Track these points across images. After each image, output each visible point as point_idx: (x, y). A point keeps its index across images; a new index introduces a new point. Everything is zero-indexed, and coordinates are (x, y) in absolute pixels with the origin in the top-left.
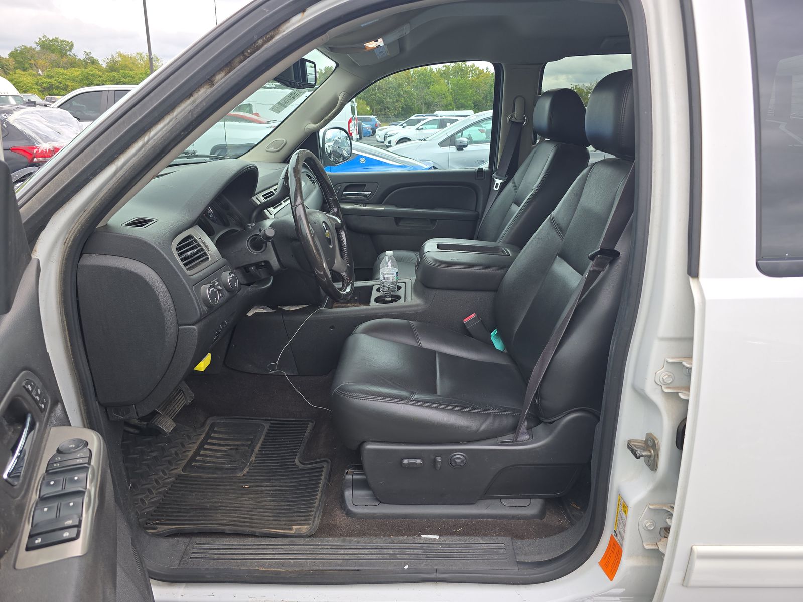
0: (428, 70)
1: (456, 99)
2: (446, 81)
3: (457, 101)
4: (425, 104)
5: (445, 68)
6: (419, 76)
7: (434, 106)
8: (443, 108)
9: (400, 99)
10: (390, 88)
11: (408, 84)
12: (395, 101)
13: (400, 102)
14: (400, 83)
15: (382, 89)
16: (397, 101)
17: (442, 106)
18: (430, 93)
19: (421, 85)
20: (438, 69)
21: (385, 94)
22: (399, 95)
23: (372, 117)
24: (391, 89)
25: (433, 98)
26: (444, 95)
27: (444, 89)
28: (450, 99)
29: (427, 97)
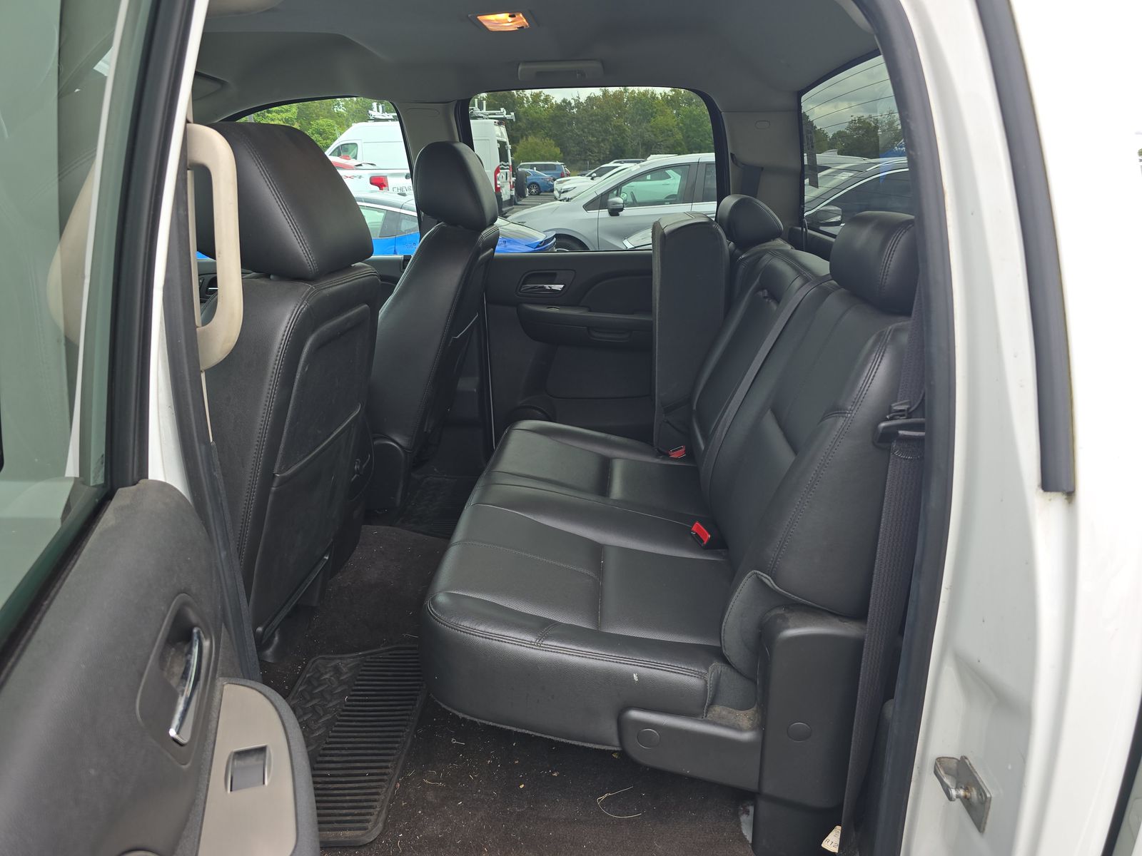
0: (649, 96)
1: (688, 137)
2: (675, 112)
3: (689, 139)
4: (644, 144)
5: (674, 93)
6: (636, 105)
7: (655, 147)
8: (668, 150)
9: (608, 138)
10: (592, 121)
11: (620, 116)
12: (600, 140)
13: (606, 142)
14: (607, 114)
15: (581, 124)
16: (603, 140)
17: (668, 147)
18: (650, 129)
19: (638, 117)
20: (663, 94)
21: (586, 130)
22: (606, 131)
23: (558, 163)
24: (595, 123)
25: (655, 135)
26: (671, 131)
27: (672, 122)
28: (679, 136)
29: (646, 135)
